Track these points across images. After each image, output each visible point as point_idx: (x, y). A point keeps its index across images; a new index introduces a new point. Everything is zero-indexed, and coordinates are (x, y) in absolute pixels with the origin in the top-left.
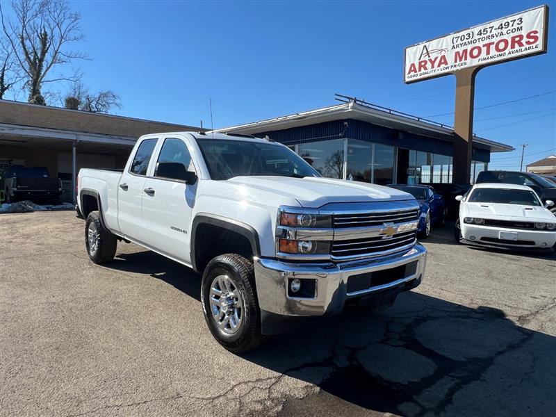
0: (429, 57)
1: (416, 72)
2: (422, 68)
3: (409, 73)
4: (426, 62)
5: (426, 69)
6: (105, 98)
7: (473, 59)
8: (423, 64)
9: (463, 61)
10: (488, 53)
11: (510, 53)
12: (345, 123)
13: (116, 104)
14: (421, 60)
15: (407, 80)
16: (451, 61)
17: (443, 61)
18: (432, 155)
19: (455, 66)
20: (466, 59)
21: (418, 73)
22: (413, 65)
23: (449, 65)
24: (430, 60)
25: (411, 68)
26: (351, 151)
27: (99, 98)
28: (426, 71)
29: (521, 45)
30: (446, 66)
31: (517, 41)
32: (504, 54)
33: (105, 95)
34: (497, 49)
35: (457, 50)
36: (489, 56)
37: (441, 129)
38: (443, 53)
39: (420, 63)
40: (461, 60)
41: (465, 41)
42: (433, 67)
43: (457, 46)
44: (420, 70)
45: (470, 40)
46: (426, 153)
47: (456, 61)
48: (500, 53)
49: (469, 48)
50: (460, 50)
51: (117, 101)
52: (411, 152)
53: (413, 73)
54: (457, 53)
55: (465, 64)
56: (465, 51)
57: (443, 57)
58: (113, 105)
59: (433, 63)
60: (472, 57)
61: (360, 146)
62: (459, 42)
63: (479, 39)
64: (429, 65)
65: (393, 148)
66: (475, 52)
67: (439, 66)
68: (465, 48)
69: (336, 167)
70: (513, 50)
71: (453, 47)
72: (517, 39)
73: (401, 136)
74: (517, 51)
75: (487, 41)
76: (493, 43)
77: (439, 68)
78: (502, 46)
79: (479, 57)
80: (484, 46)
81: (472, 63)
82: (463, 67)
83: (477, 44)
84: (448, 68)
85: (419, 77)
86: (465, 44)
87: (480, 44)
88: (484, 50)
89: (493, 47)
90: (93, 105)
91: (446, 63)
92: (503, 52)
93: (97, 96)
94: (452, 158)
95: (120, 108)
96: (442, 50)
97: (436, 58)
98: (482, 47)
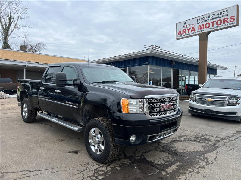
1: (181, 34)
3: (178, 35)
4: (185, 30)
5: (185, 33)
6: (39, 46)
7: (207, 29)
10: (213, 26)
11: (223, 26)
12: (148, 58)
15: (177, 38)
16: (197, 29)
19: (198, 32)
20: (203, 28)
22: (180, 31)
23: (196, 31)
24: (188, 29)
25: (179, 33)
26: (151, 71)
34: (217, 24)
35: (199, 24)
37: (193, 60)
38: (193, 26)
39: (183, 30)
40: (201, 29)
41: (203, 20)
42: (189, 32)
44: (183, 34)
45: (205, 20)
47: (199, 30)
48: (219, 26)
49: (205, 23)
50: (201, 24)
52: (180, 70)
54: (199, 26)
55: (203, 30)
56: (203, 25)
57: (193, 28)
61: (156, 68)
62: (200, 21)
63: (209, 20)
64: (187, 31)
65: (171, 68)
66: (207, 26)
67: (191, 32)
68: (203, 23)
70: (224, 24)
72: (226, 20)
73: (174, 63)
74: (226, 25)
75: (213, 21)
76: (215, 21)
78: (219, 22)
79: (209, 28)
82: (202, 32)
83: (208, 22)
85: (182, 37)
89: (215, 23)
91: (194, 30)
93: (35, 45)
95: (46, 50)
96: (193, 24)
97: (190, 28)
98: (210, 23)
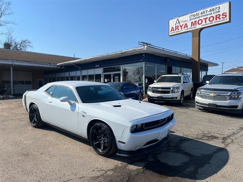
0: (180, 24)
1: (174, 31)
2: (177, 29)
3: (171, 32)
4: (178, 26)
5: (178, 29)
6: (24, 43)
7: (199, 25)
8: (177, 27)
9: (195, 26)
10: (206, 22)
11: (215, 22)
12: (143, 55)
13: (31, 46)
14: (176, 25)
15: (170, 34)
16: (189, 26)
17: (186, 26)
18: (182, 68)
19: (191, 28)
21: (175, 31)
22: (173, 28)
23: (189, 28)
24: (180, 26)
25: (172, 29)
26: (146, 68)
27: (21, 43)
28: (179, 30)
29: (220, 19)
30: (187, 28)
31: (218, 17)
32: (213, 23)
33: (25, 42)
34: (210, 20)
35: (192, 21)
36: (206, 24)
37: (186, 56)
38: (186, 22)
39: (176, 27)
40: (194, 26)
41: (195, 17)
42: (181, 29)
43: (192, 19)
44: (176, 30)
45: (197, 16)
46: (179, 68)
47: (192, 26)
48: (211, 22)
49: (197, 20)
50: (193, 21)
51: (31, 45)
52: (173, 67)
53: (172, 32)
54: (192, 22)
55: (196, 27)
56: (196, 21)
57: (186, 24)
58: (29, 47)
59: (181, 27)
60: (199, 24)
61: (150, 65)
62: (193, 17)
63: (201, 16)
64: (180, 28)
65: (165, 66)
66: (200, 22)
67: (184, 28)
68: (195, 20)
69: (138, 75)
70: (216, 21)
71: (190, 20)
72: (218, 16)
73: (168, 60)
74: (218, 21)
75: (205, 17)
76: (207, 18)
77: (184, 29)
78: (211, 19)
79: (202, 24)
80: (204, 19)
81: (198, 27)
82: (195, 28)
83: (201, 18)
84: (188, 29)
85: (175, 33)
86: (195, 18)
87: (202, 18)
88: (204, 21)
89: (207, 20)
90: (18, 46)
91: (187, 27)
92: (212, 22)
93: (20, 42)
94: (191, 70)
95: (32, 48)
96: (185, 21)
97: (183, 25)
98: (203, 19)
